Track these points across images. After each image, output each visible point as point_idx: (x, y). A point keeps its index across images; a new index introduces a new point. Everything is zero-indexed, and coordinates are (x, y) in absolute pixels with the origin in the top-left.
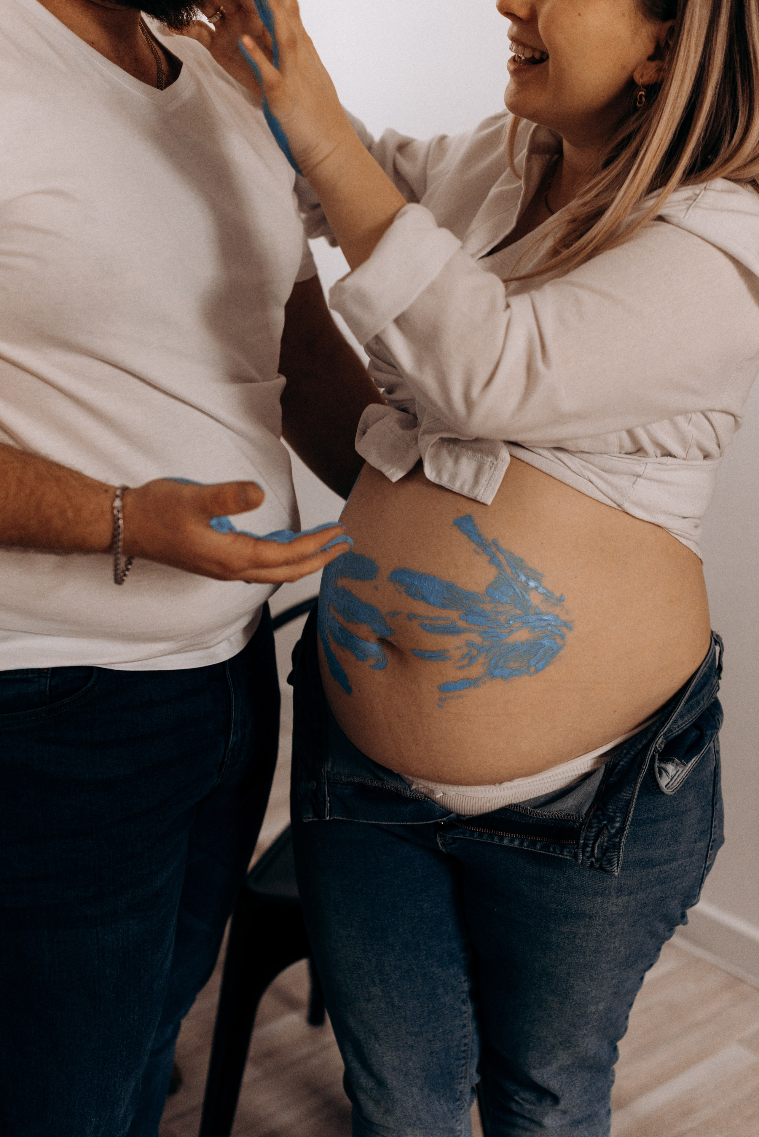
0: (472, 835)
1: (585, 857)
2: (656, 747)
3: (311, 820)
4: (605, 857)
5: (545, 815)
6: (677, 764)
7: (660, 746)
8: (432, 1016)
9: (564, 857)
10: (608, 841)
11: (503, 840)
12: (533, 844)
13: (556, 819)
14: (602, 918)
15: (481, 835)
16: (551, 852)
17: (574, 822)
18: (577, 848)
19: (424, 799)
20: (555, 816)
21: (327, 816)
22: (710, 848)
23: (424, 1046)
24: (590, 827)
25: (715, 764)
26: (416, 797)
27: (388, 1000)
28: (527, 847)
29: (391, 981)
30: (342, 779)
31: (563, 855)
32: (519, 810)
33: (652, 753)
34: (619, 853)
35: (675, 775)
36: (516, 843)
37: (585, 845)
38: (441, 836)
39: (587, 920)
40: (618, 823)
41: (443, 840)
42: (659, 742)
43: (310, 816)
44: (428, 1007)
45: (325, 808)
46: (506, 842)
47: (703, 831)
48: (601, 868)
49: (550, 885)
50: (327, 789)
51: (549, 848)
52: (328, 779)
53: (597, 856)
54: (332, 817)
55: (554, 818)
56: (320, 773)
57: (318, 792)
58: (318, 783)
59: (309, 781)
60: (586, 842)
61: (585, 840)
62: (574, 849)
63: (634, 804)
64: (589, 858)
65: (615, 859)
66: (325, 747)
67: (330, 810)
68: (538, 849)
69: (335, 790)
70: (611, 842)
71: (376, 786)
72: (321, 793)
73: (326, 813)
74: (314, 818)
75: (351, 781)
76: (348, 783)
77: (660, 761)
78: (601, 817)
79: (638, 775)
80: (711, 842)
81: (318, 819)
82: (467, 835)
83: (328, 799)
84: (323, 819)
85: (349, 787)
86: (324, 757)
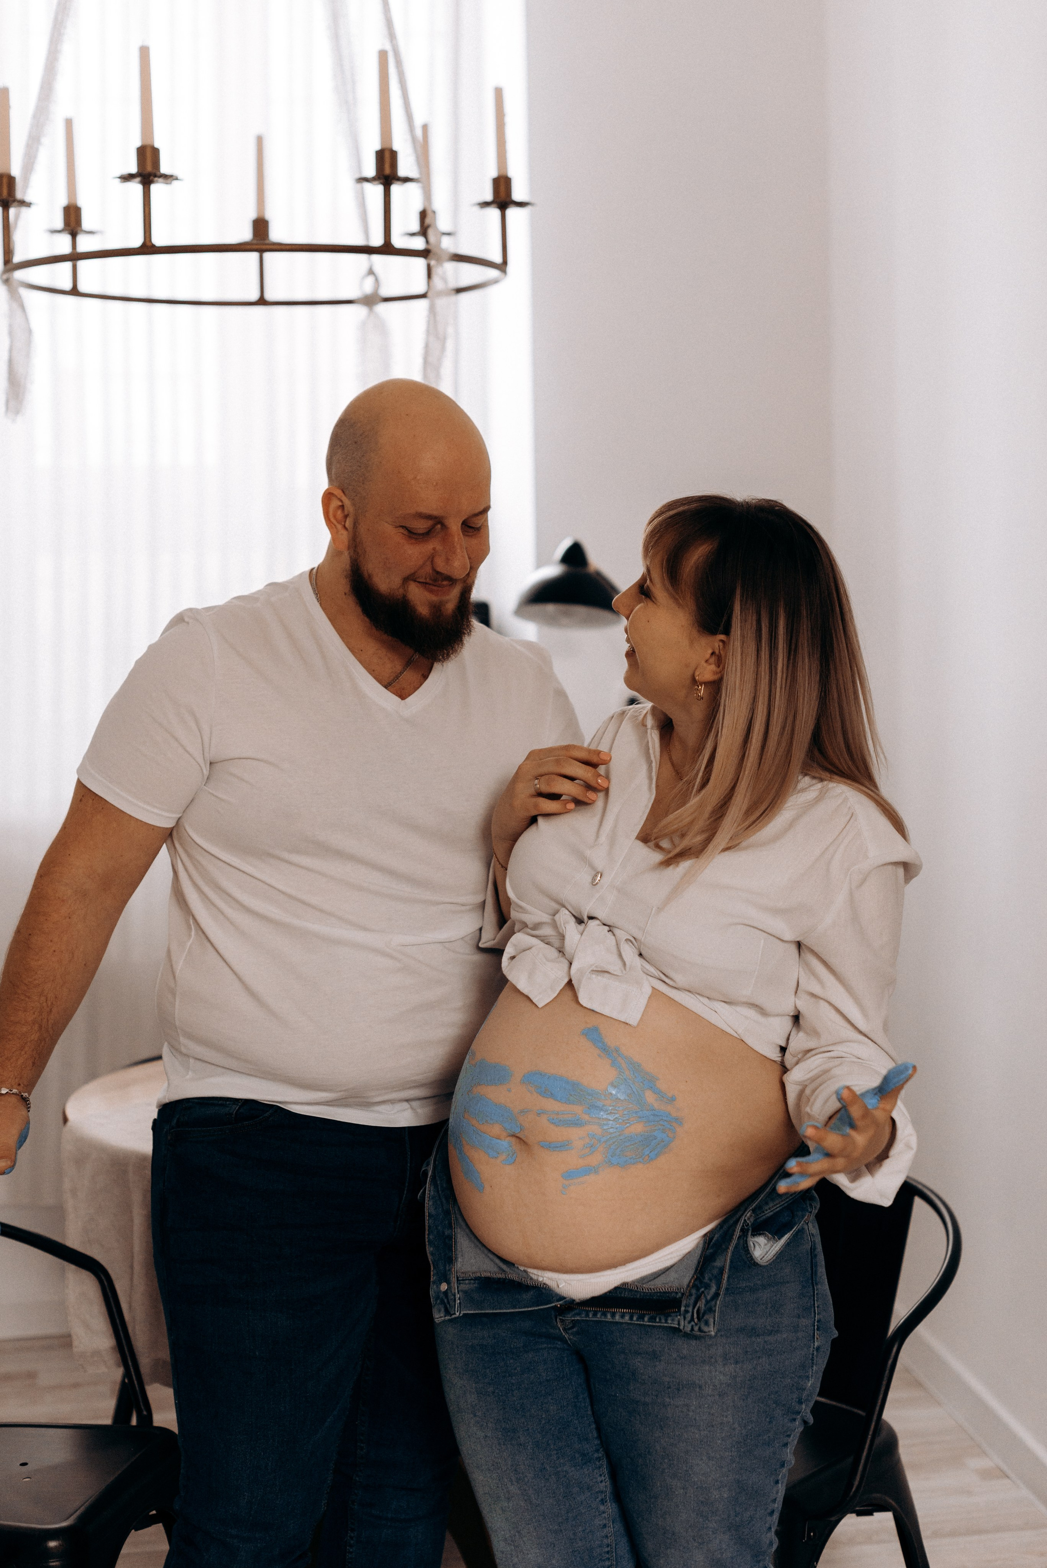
0: (587, 1315)
1: (686, 1322)
2: (745, 1220)
3: (443, 1318)
4: (703, 1320)
5: (653, 1290)
6: (769, 1240)
7: (749, 1219)
8: (570, 1515)
9: (670, 1325)
10: (705, 1305)
11: (615, 1317)
12: (641, 1317)
13: (660, 1292)
14: (711, 1387)
16: (658, 1322)
17: (677, 1293)
18: (680, 1315)
20: (659, 1289)
21: (458, 1312)
22: (816, 1327)
23: (565, 1544)
24: (691, 1295)
26: (535, 1284)
27: (526, 1498)
28: (637, 1320)
30: (470, 1276)
31: (668, 1323)
32: (628, 1287)
33: (741, 1224)
34: (715, 1315)
35: (769, 1250)
36: (627, 1318)
37: (686, 1312)
38: (562, 1321)
39: (698, 1390)
41: (563, 1325)
42: (748, 1215)
43: (442, 1315)
44: (565, 1505)
45: (455, 1305)
46: (617, 1318)
47: (806, 1308)
48: (700, 1330)
49: (662, 1358)
50: (456, 1287)
51: (655, 1320)
52: (457, 1278)
53: (696, 1320)
54: (462, 1312)
55: (659, 1291)
56: (450, 1274)
57: (449, 1292)
58: (449, 1283)
59: (440, 1283)
60: (687, 1308)
61: (685, 1307)
62: (677, 1316)
63: (727, 1271)
64: (689, 1322)
65: (711, 1320)
66: (455, 1249)
67: (460, 1305)
68: (646, 1321)
69: (464, 1287)
70: (708, 1306)
71: (500, 1278)
72: (451, 1292)
73: (456, 1309)
74: (445, 1316)
75: (478, 1277)
76: (476, 1279)
77: (753, 1235)
78: (699, 1285)
79: (729, 1244)
80: (816, 1322)
81: (449, 1317)
82: (583, 1316)
83: (458, 1296)
84: (453, 1316)
85: (477, 1282)
86: (454, 1259)
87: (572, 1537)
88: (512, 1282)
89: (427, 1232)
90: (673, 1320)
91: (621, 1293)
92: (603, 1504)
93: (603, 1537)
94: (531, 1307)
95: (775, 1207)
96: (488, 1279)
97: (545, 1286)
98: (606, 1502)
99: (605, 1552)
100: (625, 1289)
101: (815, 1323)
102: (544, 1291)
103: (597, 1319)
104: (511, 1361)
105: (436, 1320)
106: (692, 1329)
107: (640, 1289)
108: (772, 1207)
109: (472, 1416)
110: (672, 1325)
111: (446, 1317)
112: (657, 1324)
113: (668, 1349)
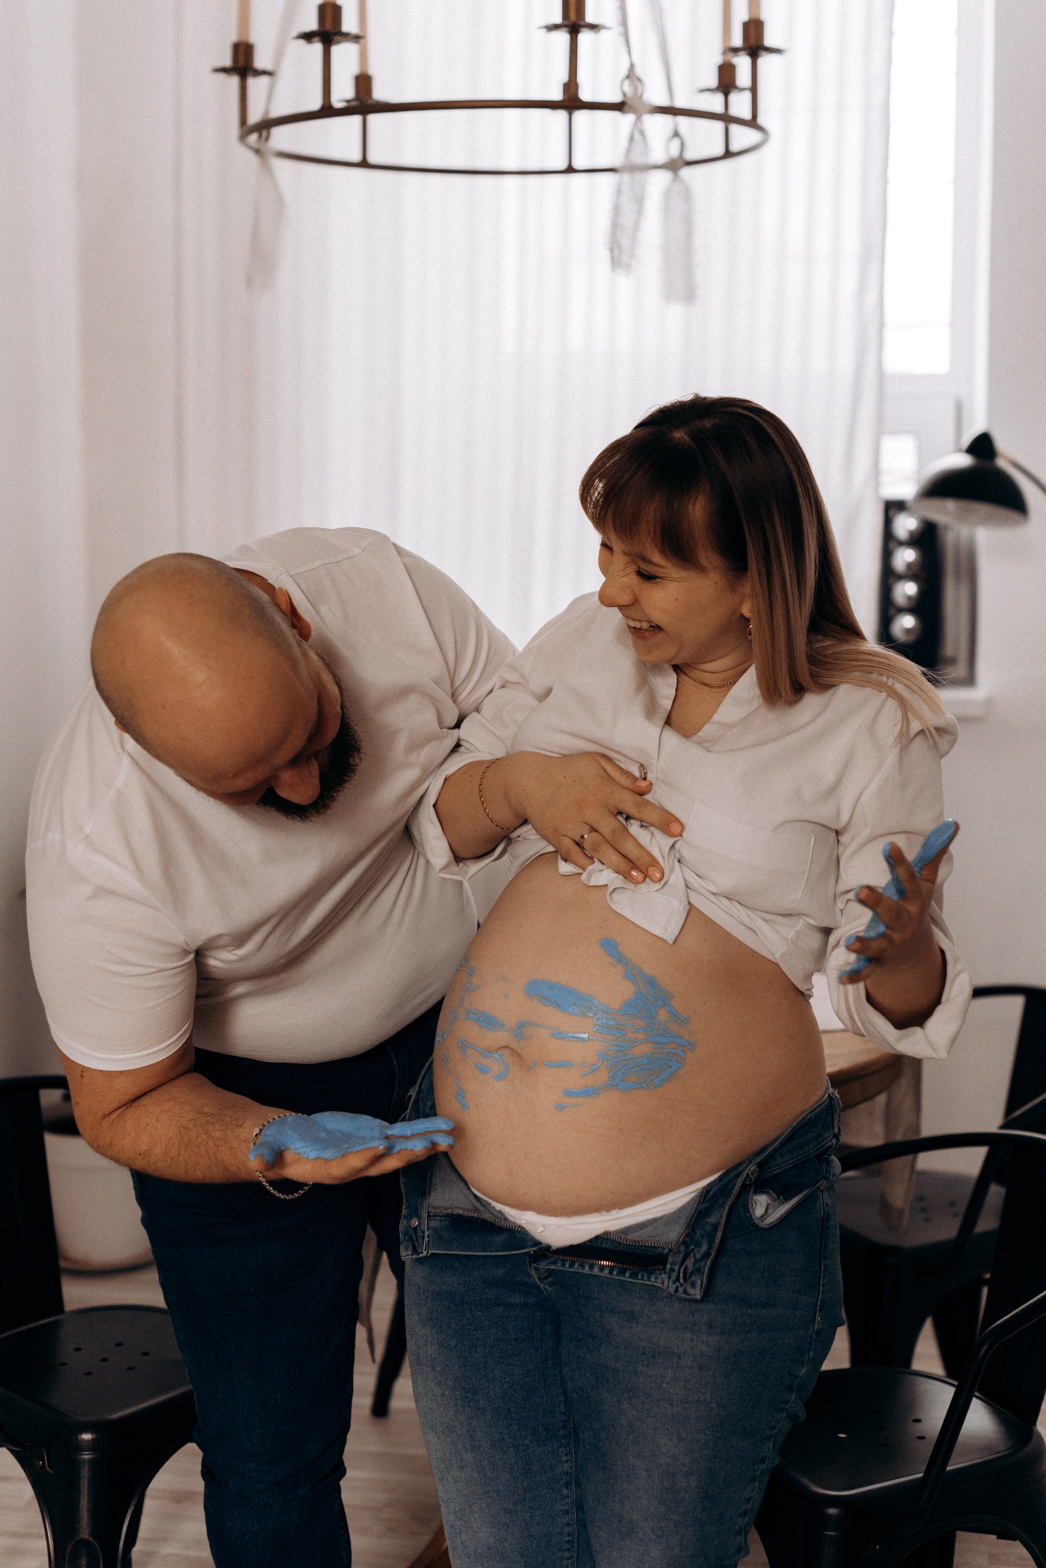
0: (563, 1265)
1: (671, 1282)
2: (748, 1174)
3: (410, 1257)
4: (689, 1280)
5: (635, 1241)
6: (773, 1200)
7: (752, 1174)
9: (652, 1284)
10: (694, 1264)
11: (594, 1269)
13: (646, 1246)
15: (572, 1265)
16: (640, 1280)
17: (664, 1248)
18: (665, 1273)
19: (518, 1229)
20: (645, 1243)
21: (425, 1251)
24: (679, 1252)
25: (823, 1213)
26: (509, 1227)
28: (618, 1275)
30: (442, 1211)
31: (651, 1281)
32: (610, 1237)
33: (743, 1180)
34: (703, 1277)
35: (770, 1209)
36: (607, 1271)
37: (672, 1270)
38: (536, 1269)
40: (705, 1248)
41: (538, 1273)
42: (752, 1169)
43: (409, 1253)
45: (424, 1242)
46: (596, 1271)
47: (809, 1285)
48: (685, 1292)
49: (640, 1320)
50: (426, 1223)
51: (637, 1276)
52: (429, 1213)
53: (682, 1281)
54: (430, 1252)
55: (644, 1244)
56: (422, 1208)
57: (418, 1228)
58: (419, 1218)
59: (411, 1218)
60: (673, 1267)
61: (671, 1265)
62: (661, 1274)
63: (721, 1229)
64: (674, 1282)
65: (699, 1282)
66: (429, 1182)
67: (428, 1244)
68: (627, 1278)
69: (433, 1224)
70: (696, 1266)
71: (473, 1217)
72: (421, 1228)
73: (424, 1248)
74: (412, 1255)
75: (450, 1213)
76: (447, 1215)
77: (756, 1193)
78: (689, 1242)
79: (728, 1200)
80: (819, 1302)
81: (416, 1256)
82: (559, 1265)
83: (427, 1233)
84: (421, 1255)
85: (448, 1219)
86: (427, 1192)
87: (528, 1519)
88: (485, 1222)
90: (656, 1278)
91: (601, 1243)
92: (567, 1488)
93: (564, 1525)
94: (504, 1251)
95: (784, 1164)
96: (460, 1216)
97: (520, 1229)
98: (571, 1486)
99: (565, 1542)
100: (607, 1239)
101: (817, 1303)
102: (518, 1235)
103: (574, 1270)
104: (480, 1313)
105: (402, 1258)
106: (676, 1290)
107: (623, 1241)
108: (781, 1164)
110: (656, 1284)
111: (414, 1256)
112: (639, 1281)
113: (649, 1310)
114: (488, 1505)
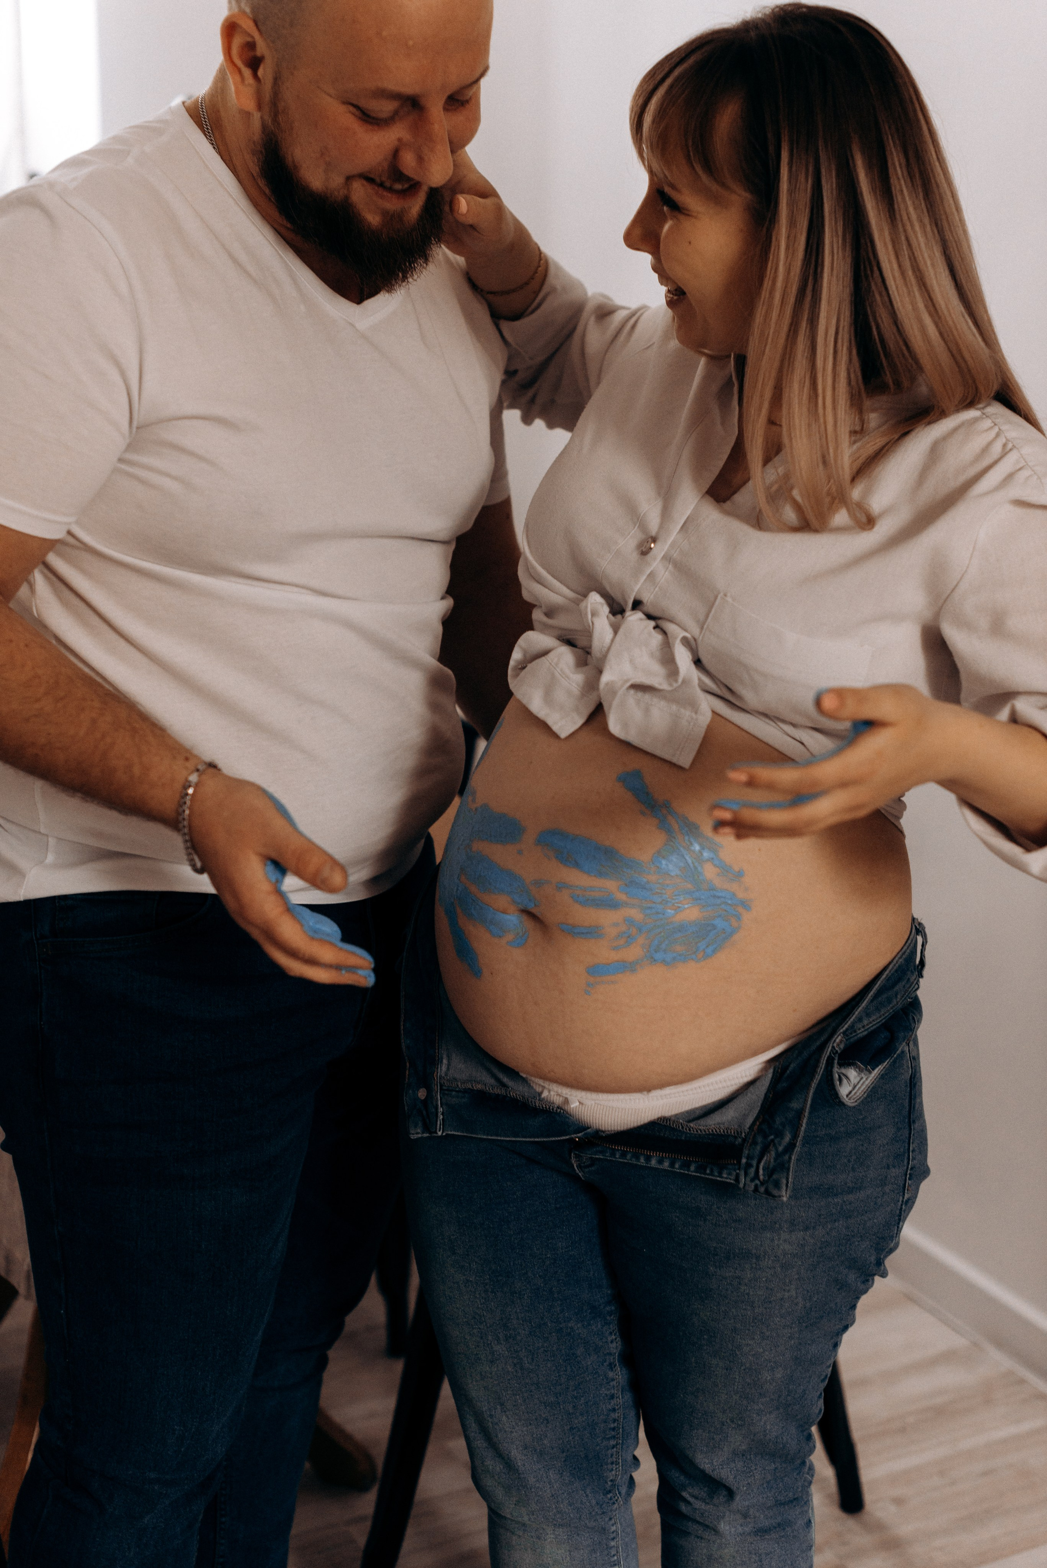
0: (613, 1154)
1: (748, 1179)
2: (833, 1047)
3: (420, 1136)
4: (771, 1179)
5: (700, 1130)
6: (861, 1070)
7: (838, 1045)
8: (572, 1383)
9: (725, 1180)
10: (775, 1160)
11: (650, 1161)
12: (685, 1165)
13: (713, 1134)
14: (772, 1258)
15: (623, 1155)
16: (708, 1175)
17: (735, 1137)
18: (739, 1169)
19: (556, 1110)
20: (712, 1131)
21: (440, 1131)
22: (908, 1176)
23: (562, 1420)
24: (755, 1143)
25: (910, 1072)
26: (546, 1107)
27: (515, 1361)
28: (680, 1168)
29: (519, 1338)
30: (458, 1086)
31: (722, 1177)
32: (670, 1124)
33: (828, 1053)
34: (788, 1174)
35: (858, 1083)
36: (666, 1164)
37: (748, 1165)
38: (577, 1156)
39: (754, 1261)
40: (787, 1138)
41: (579, 1161)
42: (838, 1040)
43: (419, 1131)
44: (566, 1371)
45: (437, 1121)
46: (654, 1163)
47: (898, 1155)
48: (767, 1192)
49: (708, 1217)
50: (439, 1097)
51: (705, 1170)
52: (441, 1085)
53: (762, 1178)
54: (446, 1132)
56: (432, 1078)
57: (429, 1101)
59: (418, 1088)
60: (749, 1161)
61: (748, 1159)
62: (735, 1170)
63: (806, 1116)
64: (752, 1180)
65: (784, 1181)
66: (438, 1046)
67: (444, 1122)
68: (692, 1171)
69: (449, 1099)
70: (778, 1161)
71: (498, 1094)
72: (432, 1102)
73: (438, 1127)
74: (424, 1133)
75: (469, 1089)
76: (465, 1091)
77: (842, 1067)
78: (767, 1129)
79: (813, 1081)
80: (909, 1170)
81: (428, 1135)
82: (608, 1154)
83: (440, 1109)
84: (434, 1135)
85: (466, 1095)
86: (437, 1059)
87: (572, 1411)
88: (514, 1101)
89: (402, 1019)
91: (660, 1131)
92: (612, 1370)
93: (610, 1410)
94: (538, 1138)
95: (871, 1025)
96: (482, 1094)
97: (559, 1110)
98: (615, 1367)
99: (610, 1429)
100: (663, 1125)
101: (907, 1171)
102: (557, 1116)
103: (626, 1161)
105: (411, 1135)
106: (755, 1190)
107: (685, 1128)
108: (867, 1025)
109: (449, 1253)
110: (728, 1181)
111: (425, 1135)
113: (718, 1208)
114: (525, 1401)
